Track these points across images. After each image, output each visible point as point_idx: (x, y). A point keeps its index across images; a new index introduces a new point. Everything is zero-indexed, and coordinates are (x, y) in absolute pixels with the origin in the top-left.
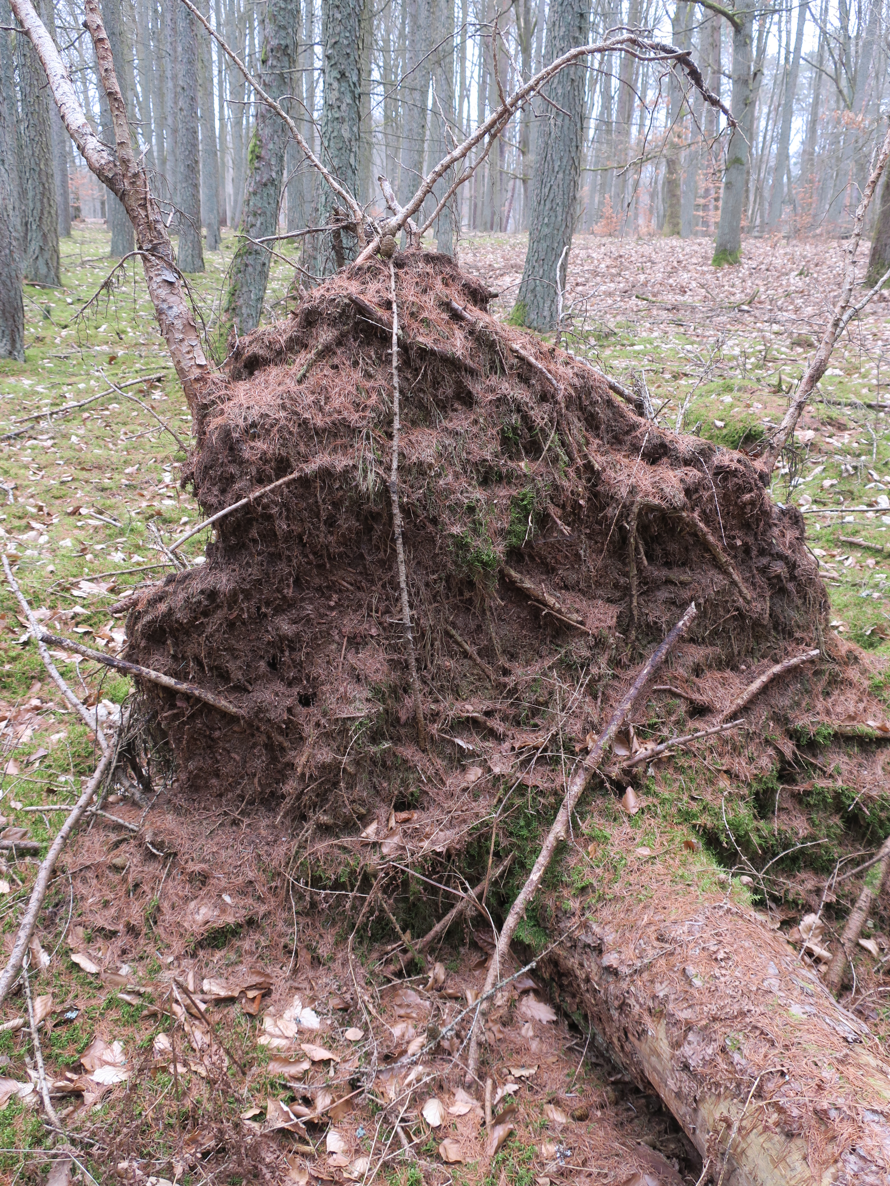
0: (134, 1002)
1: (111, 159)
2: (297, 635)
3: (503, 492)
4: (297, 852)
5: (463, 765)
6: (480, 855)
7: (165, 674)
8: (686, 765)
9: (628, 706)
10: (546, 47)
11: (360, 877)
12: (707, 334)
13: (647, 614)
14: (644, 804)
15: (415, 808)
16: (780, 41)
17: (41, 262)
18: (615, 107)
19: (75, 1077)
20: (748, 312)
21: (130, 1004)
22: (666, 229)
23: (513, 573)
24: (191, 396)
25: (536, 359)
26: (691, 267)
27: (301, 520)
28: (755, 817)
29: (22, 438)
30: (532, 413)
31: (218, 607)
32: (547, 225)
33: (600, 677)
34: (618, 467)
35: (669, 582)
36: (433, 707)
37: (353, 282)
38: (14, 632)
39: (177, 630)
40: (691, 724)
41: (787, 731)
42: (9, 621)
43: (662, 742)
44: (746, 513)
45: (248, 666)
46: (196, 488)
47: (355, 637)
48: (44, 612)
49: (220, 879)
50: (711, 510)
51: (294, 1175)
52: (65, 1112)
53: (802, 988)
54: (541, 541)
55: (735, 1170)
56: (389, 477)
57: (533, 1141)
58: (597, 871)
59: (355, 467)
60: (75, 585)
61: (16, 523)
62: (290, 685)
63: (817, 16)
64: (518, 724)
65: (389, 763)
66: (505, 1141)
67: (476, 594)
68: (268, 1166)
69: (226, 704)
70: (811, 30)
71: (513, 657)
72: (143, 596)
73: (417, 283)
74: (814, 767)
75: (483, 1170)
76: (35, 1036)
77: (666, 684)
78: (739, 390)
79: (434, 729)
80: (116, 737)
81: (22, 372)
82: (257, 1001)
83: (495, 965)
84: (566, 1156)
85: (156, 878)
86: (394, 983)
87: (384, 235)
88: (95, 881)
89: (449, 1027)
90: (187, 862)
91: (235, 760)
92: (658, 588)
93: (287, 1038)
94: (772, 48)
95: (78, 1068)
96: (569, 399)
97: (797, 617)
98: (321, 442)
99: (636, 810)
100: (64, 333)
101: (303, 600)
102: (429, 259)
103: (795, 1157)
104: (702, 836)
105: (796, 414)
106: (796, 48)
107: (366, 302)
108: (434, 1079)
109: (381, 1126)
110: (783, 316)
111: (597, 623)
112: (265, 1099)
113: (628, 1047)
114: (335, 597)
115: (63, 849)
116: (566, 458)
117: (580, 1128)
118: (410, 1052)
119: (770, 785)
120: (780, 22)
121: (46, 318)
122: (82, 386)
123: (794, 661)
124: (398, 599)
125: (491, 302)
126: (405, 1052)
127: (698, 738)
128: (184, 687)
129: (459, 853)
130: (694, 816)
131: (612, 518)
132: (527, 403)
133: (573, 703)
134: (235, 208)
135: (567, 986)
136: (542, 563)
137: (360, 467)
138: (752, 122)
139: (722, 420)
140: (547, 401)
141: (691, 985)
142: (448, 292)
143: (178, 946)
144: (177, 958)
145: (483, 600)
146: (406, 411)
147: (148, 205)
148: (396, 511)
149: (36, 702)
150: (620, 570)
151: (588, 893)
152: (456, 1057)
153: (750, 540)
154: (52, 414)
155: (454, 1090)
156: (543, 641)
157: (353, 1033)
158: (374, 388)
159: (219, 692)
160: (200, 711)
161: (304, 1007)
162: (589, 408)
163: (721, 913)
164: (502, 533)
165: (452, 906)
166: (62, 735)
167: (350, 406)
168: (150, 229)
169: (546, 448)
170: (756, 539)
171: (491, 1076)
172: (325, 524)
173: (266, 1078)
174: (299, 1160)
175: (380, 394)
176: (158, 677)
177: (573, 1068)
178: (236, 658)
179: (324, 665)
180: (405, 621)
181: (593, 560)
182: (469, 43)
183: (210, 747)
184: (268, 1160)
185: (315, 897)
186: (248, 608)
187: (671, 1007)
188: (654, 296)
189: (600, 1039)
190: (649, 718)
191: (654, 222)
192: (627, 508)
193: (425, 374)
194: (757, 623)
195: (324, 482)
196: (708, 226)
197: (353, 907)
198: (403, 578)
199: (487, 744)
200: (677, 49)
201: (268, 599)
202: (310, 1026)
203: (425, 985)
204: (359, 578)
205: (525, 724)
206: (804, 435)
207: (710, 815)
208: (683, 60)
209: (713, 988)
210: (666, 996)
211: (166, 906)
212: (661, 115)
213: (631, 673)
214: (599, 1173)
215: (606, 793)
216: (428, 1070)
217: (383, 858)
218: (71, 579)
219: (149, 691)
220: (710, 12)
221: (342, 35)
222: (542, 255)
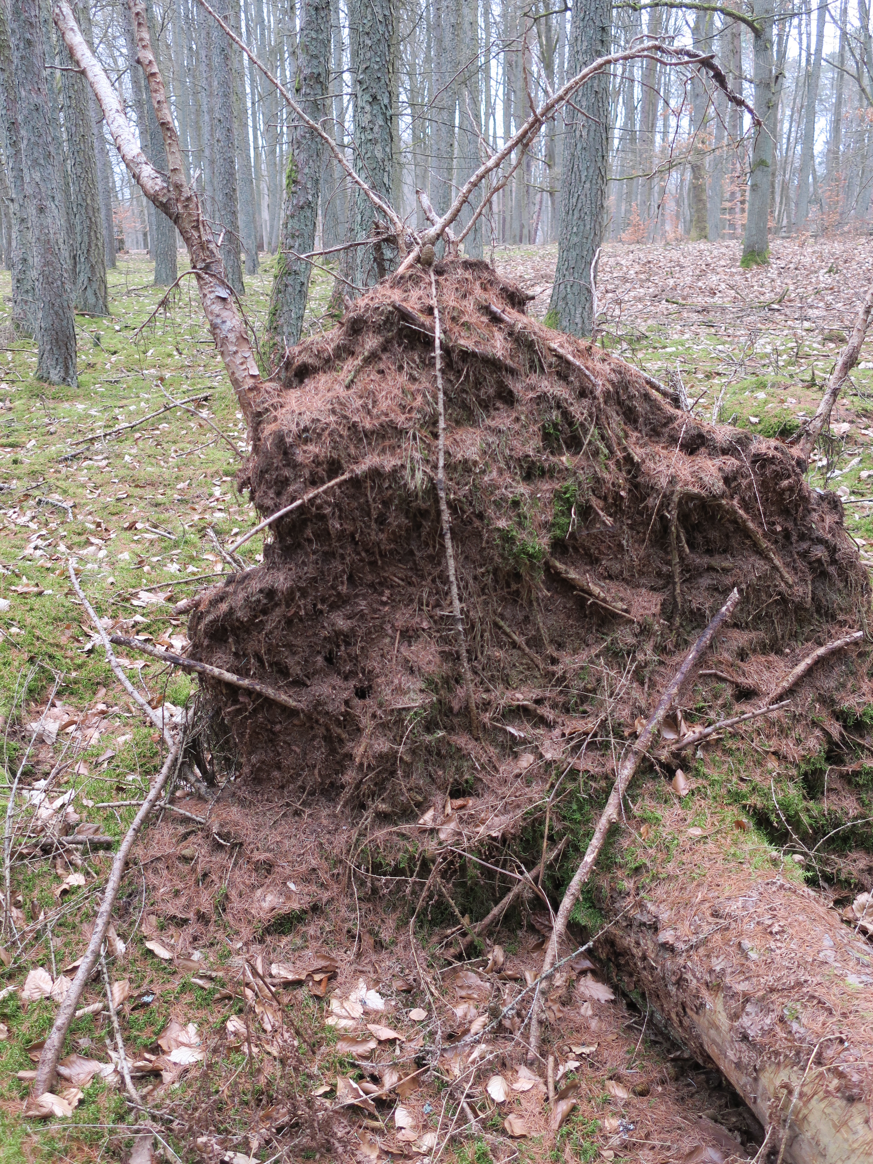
0: (206, 987)
1: (165, 185)
2: (352, 629)
3: (546, 486)
4: (357, 840)
5: (515, 752)
6: (535, 839)
7: (228, 671)
8: (734, 747)
9: (675, 690)
10: (569, 62)
11: (419, 863)
12: (738, 333)
13: (690, 601)
14: (694, 786)
15: (470, 795)
16: (800, 43)
17: (89, 293)
18: (638, 117)
19: (153, 1058)
20: (778, 310)
21: (202, 988)
22: (694, 233)
23: (558, 564)
24: (244, 404)
25: (574, 357)
26: (719, 270)
27: (353, 519)
28: (805, 798)
29: (78, 459)
30: (572, 408)
31: (277, 605)
32: (576, 234)
33: (646, 664)
34: (657, 458)
35: (711, 569)
36: (484, 696)
37: (396, 290)
38: (79, 641)
39: (238, 628)
40: (738, 708)
41: (834, 712)
42: (74, 630)
43: (709, 726)
44: (785, 500)
45: (306, 661)
46: (252, 492)
47: (407, 631)
48: (107, 622)
49: (284, 868)
50: (750, 497)
51: (365, 1149)
52: (145, 1091)
53: (858, 959)
54: (585, 532)
55: (797, 1136)
56: (436, 475)
57: (597, 1115)
58: (650, 851)
59: (403, 466)
60: (135, 595)
61: (76, 539)
62: (346, 678)
63: (837, 17)
64: (568, 711)
65: (443, 752)
66: (568, 1115)
67: (523, 586)
68: (340, 1140)
69: (286, 698)
70: (831, 31)
71: (560, 646)
72: (205, 597)
73: (457, 289)
74: (862, 747)
75: (549, 1143)
76: (114, 1018)
77: (712, 669)
78: (772, 386)
79: (486, 717)
80: (181, 734)
81: (75, 397)
82: (323, 984)
83: (553, 946)
84: (629, 1130)
85: (223, 868)
86: (454, 965)
87: (424, 244)
88: (166, 872)
89: (510, 1006)
90: (252, 852)
91: (295, 752)
92: (700, 575)
93: (354, 1018)
94: (793, 51)
95: (156, 1050)
96: (607, 395)
97: (840, 600)
98: (369, 444)
99: (687, 792)
100: (113, 358)
101: (356, 596)
102: (467, 265)
103: (857, 1121)
104: (753, 816)
105: (831, 400)
106: (816, 50)
107: (409, 309)
108: (497, 1056)
109: (448, 1101)
110: (812, 313)
111: (641, 611)
112: (335, 1077)
113: (686, 1022)
114: (387, 592)
115: (134, 843)
116: (606, 451)
117: (642, 1103)
118: (473, 1031)
119: (818, 766)
120: (800, 25)
121: (96, 345)
122: (132, 408)
123: (838, 643)
124: (447, 593)
125: (530, 304)
126: (468, 1031)
127: (745, 719)
128: (246, 682)
129: (514, 837)
130: (744, 797)
131: (653, 508)
132: (566, 400)
133: (620, 689)
134: (271, 233)
135: (624, 965)
136: (586, 554)
137: (408, 466)
138: (775, 125)
139: (756, 416)
140: (586, 397)
141: (747, 959)
142: (487, 296)
143: (246, 932)
144: (246, 944)
145: (530, 591)
146: (450, 411)
147: (201, 226)
148: (444, 507)
149: (101, 707)
150: (662, 558)
151: (641, 874)
152: (517, 1036)
153: (790, 525)
154: (105, 435)
155: (517, 1068)
156: (589, 630)
157: (417, 1014)
158: (418, 390)
159: (279, 687)
160: (261, 706)
161: (368, 989)
162: (627, 402)
163: (774, 889)
164: (546, 526)
165: (509, 890)
166: (128, 737)
167: (397, 408)
168: (203, 249)
169: (586, 442)
170: (796, 525)
171: (552, 1054)
172: (376, 522)
173: (335, 1057)
174: (369, 1136)
175: (425, 396)
176: (221, 674)
177: (633, 1046)
178: (294, 653)
179: (378, 659)
180: (455, 613)
181: (636, 550)
182: (493, 62)
183: (271, 741)
184: (339, 1134)
185: (376, 883)
186: (305, 605)
187: (728, 980)
188: (684, 299)
189: (658, 1016)
190: (696, 702)
191: (681, 229)
192: (667, 498)
193: (467, 376)
194: (799, 607)
195: (374, 482)
196: (735, 229)
197: (413, 892)
198: (452, 572)
199: (538, 731)
200: (701, 53)
201: (323, 596)
202: (375, 1008)
203: (485, 967)
204: (410, 574)
205: (574, 711)
206: (839, 428)
207: (759, 796)
208: (707, 63)
209: (769, 961)
210: (723, 970)
211: (233, 894)
212: (685, 122)
213: (677, 659)
214: (662, 1146)
215: (656, 777)
216: (490, 1048)
217: (440, 843)
218: (130, 590)
219: (213, 687)
220: (729, 19)
221: (373, 60)
222: (572, 264)
